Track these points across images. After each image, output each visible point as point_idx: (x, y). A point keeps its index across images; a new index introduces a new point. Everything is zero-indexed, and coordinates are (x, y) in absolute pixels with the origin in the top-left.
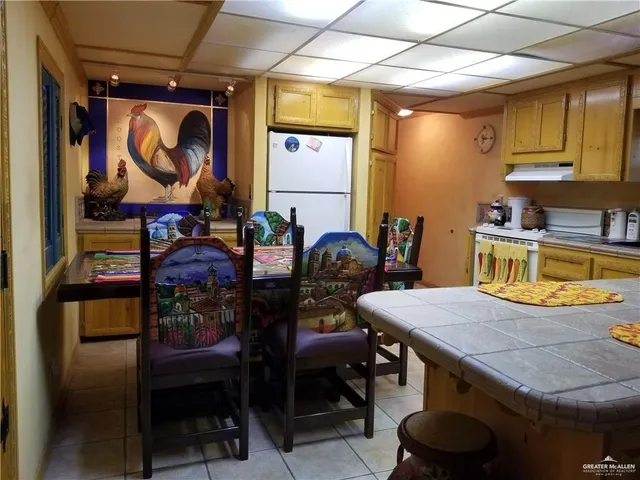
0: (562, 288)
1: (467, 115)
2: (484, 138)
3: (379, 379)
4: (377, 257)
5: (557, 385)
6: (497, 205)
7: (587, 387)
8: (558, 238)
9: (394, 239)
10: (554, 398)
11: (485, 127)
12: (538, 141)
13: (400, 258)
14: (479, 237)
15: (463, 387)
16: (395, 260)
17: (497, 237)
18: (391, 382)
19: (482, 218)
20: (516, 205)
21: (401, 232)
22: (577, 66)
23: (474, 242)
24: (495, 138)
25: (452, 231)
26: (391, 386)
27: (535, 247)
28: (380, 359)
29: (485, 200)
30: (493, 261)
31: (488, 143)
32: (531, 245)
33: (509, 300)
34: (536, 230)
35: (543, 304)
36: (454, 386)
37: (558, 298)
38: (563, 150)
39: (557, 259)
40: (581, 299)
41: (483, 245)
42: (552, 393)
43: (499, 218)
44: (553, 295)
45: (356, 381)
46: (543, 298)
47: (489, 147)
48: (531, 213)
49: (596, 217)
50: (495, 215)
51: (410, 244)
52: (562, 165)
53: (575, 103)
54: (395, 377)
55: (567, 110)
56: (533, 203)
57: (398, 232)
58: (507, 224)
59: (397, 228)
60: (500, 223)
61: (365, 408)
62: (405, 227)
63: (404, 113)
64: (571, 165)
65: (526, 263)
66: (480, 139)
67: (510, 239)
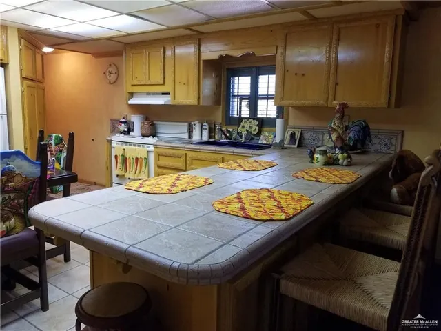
0: (178, 179)
1: (97, 55)
2: (111, 73)
3: (49, 262)
4: (39, 169)
5: (195, 256)
6: (123, 120)
7: (213, 252)
8: (165, 142)
9: (51, 151)
10: (195, 266)
11: (110, 65)
12: (147, 77)
13: (57, 166)
14: (114, 144)
15: (127, 268)
16: (54, 168)
17: (126, 143)
18: (59, 261)
19: (114, 131)
20: (136, 120)
21: (56, 145)
22: (169, 29)
23: (110, 148)
24: (117, 73)
25: (93, 140)
26: (58, 265)
27: (152, 148)
28: (48, 246)
29: (115, 117)
30: (125, 160)
31: (113, 77)
32: (149, 147)
33: (148, 193)
34: (151, 137)
35: (170, 193)
36: (120, 269)
37: (177, 186)
38: (164, 84)
39: (166, 156)
40: (191, 185)
41: (117, 149)
42: (193, 264)
43: (126, 130)
44: (174, 185)
45: (28, 268)
46: (169, 188)
47: (114, 79)
48: (146, 126)
49: (185, 127)
50: (123, 127)
51: (65, 155)
52: (163, 94)
53: (168, 53)
54: (61, 257)
55: (164, 57)
56: (147, 119)
57: (53, 145)
58: (131, 134)
59: (52, 142)
60: (128, 133)
61: (40, 289)
62: (59, 141)
63: (47, 49)
64: (168, 94)
65: (147, 159)
66: (108, 73)
67: (135, 144)
